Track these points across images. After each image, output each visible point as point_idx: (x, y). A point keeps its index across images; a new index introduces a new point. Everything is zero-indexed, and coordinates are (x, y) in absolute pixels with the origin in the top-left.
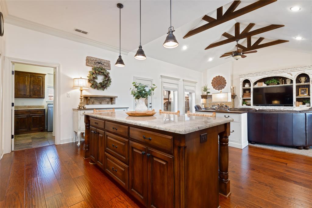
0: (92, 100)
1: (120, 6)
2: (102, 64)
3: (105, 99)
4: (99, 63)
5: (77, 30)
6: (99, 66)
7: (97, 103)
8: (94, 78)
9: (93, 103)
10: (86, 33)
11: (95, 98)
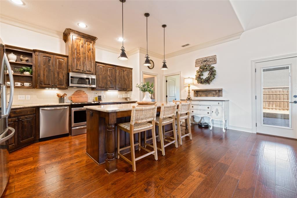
0: (200, 93)
1: (164, 26)
2: (207, 61)
3: (211, 92)
4: (205, 61)
5: (183, 46)
6: (205, 64)
7: (204, 96)
8: (200, 75)
9: (200, 96)
10: (188, 45)
11: (202, 92)
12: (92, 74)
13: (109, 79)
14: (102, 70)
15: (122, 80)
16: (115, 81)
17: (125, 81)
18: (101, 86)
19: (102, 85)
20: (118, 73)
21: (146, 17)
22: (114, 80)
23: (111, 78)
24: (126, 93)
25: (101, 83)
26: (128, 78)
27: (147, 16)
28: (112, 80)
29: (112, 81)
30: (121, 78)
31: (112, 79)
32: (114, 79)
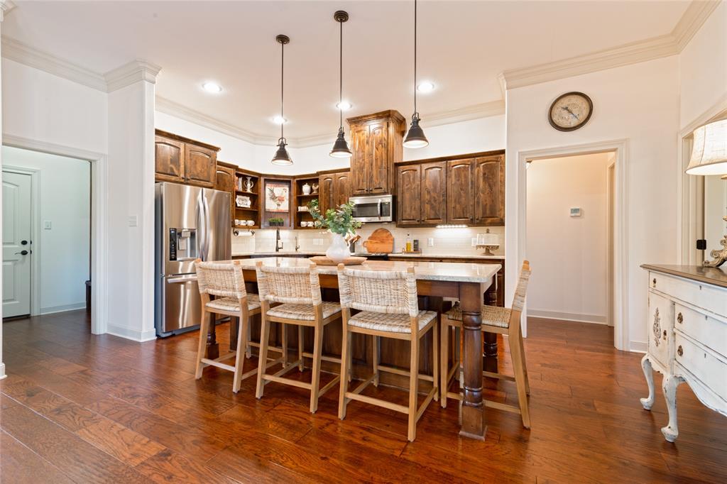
12: (385, 193)
13: (427, 197)
14: (412, 178)
15: (467, 193)
16: (443, 200)
17: (475, 195)
18: (408, 217)
19: (410, 215)
20: (453, 176)
21: (340, 23)
22: (441, 199)
23: (432, 193)
24: (488, 232)
25: (408, 210)
26: (490, 185)
27: (341, 21)
28: (437, 198)
29: (435, 201)
30: (461, 189)
31: (435, 196)
32: (443, 196)
